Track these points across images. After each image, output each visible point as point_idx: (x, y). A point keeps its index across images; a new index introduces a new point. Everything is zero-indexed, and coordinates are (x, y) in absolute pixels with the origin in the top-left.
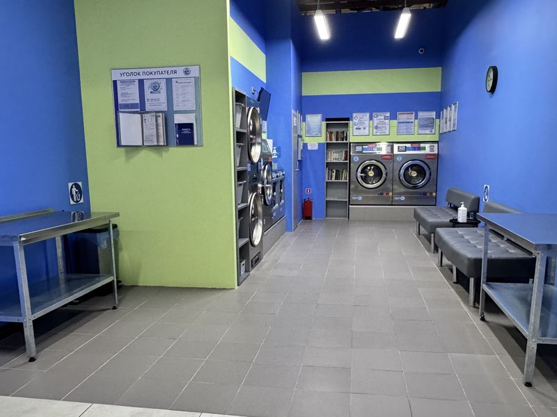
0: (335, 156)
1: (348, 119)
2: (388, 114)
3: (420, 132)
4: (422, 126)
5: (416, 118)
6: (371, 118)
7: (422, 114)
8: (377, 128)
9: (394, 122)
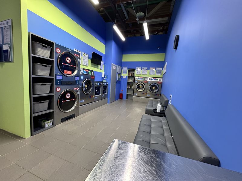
0: (131, 81)
1: (135, 69)
2: (147, 68)
3: (157, 74)
4: (157, 72)
5: (156, 70)
6: (142, 69)
7: (158, 69)
8: (143, 72)
9: (149, 71)
